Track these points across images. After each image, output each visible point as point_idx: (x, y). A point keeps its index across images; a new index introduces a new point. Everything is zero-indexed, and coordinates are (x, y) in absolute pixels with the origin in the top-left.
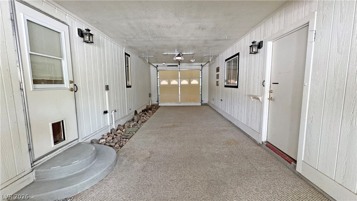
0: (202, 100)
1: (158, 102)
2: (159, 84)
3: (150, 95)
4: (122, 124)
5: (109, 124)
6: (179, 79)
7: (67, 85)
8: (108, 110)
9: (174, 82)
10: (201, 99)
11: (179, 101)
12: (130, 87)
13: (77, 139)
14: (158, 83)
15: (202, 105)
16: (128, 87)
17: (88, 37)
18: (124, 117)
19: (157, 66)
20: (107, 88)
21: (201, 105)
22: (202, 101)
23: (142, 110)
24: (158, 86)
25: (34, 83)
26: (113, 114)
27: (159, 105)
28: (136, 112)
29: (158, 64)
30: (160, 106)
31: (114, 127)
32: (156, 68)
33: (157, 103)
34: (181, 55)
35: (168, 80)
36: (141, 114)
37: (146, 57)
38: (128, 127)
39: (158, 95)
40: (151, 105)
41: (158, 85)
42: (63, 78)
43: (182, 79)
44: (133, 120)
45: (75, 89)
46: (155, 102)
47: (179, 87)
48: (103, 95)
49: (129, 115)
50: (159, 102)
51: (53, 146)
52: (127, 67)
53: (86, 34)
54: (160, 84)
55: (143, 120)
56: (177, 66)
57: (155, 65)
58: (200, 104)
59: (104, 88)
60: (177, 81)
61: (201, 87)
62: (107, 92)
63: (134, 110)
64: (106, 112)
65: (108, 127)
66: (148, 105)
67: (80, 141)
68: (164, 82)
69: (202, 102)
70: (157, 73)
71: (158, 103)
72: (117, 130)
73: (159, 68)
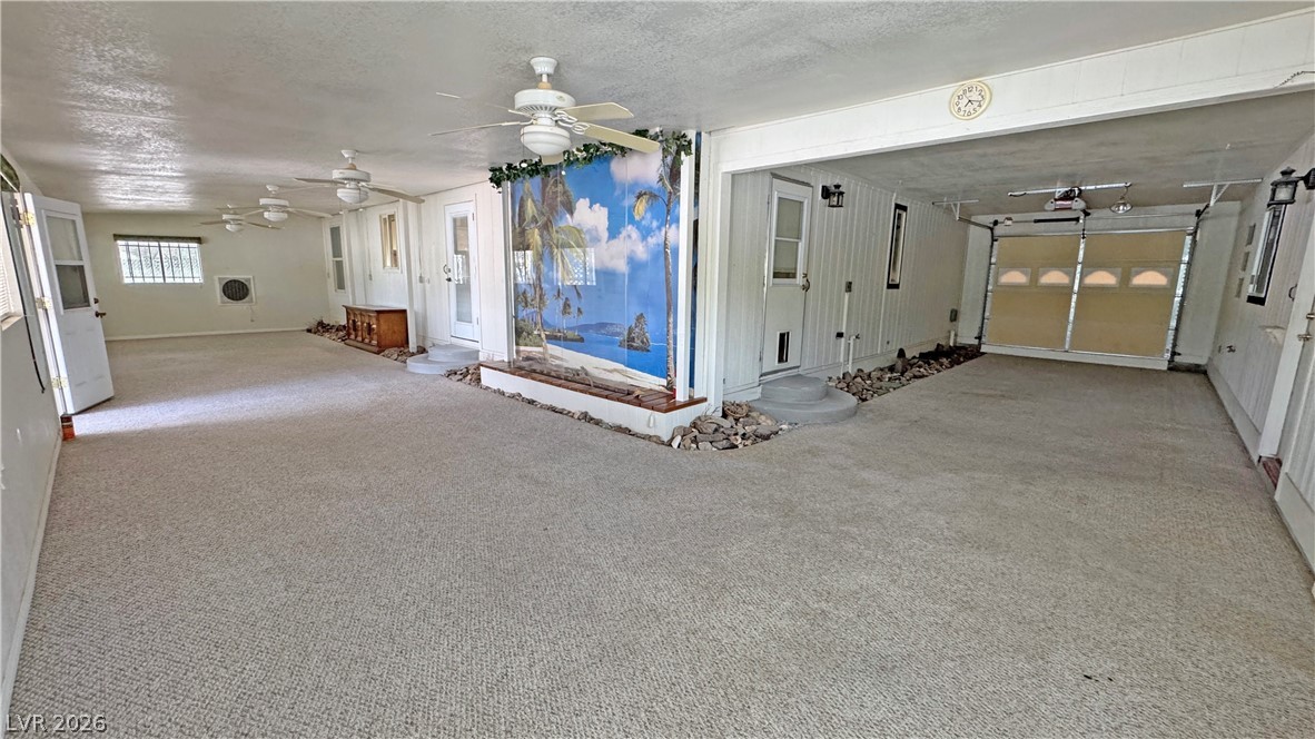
0: (1178, 350)
1: (979, 338)
2: (991, 281)
3: (954, 316)
4: (866, 371)
5: (842, 360)
6: (1079, 267)
7: (800, 280)
8: (844, 331)
9: (1054, 277)
10: (1174, 345)
11: (1064, 344)
12: (896, 286)
13: (798, 367)
14: (988, 279)
15: (1174, 368)
16: (890, 286)
17: (835, 199)
18: (872, 356)
19: (996, 223)
20: (849, 287)
21: (1169, 369)
22: (1174, 354)
23: (921, 354)
24: (990, 288)
25: (774, 277)
26: (852, 342)
27: (982, 350)
28: (901, 353)
29: (1000, 218)
30: (984, 353)
31: (851, 370)
32: (989, 231)
33: (976, 342)
34: (1077, 192)
35: (1029, 270)
36: (916, 360)
37: (956, 205)
38: (878, 379)
39: (983, 318)
40: (952, 344)
41: (987, 283)
42: (796, 269)
43: (1091, 265)
44: (892, 369)
45: (806, 288)
46: (967, 338)
47: (1074, 297)
48: (840, 300)
49: (882, 354)
50: (983, 340)
51: (776, 365)
52: (895, 240)
53: (834, 194)
54: (996, 281)
55: (917, 374)
56: (1077, 219)
57: (988, 220)
58: (1164, 366)
59: (844, 287)
60: (1066, 273)
61: (1177, 299)
62: (847, 295)
63: (899, 347)
64: (840, 335)
65: (839, 365)
66: (943, 343)
67: (800, 371)
68: (1016, 277)
69: (1177, 359)
70: (992, 246)
71: (980, 344)
72: (855, 377)
73: (999, 230)
